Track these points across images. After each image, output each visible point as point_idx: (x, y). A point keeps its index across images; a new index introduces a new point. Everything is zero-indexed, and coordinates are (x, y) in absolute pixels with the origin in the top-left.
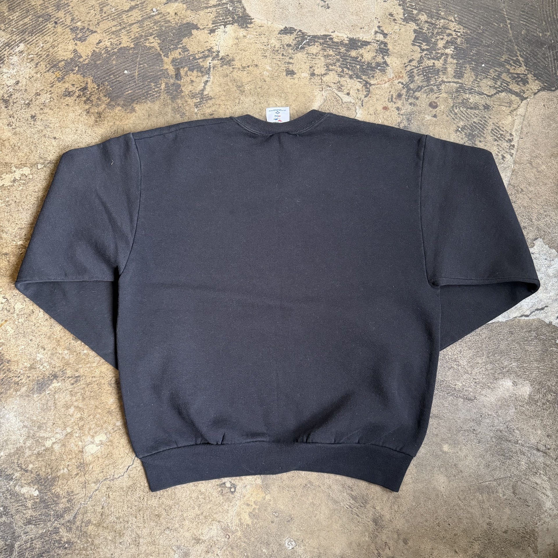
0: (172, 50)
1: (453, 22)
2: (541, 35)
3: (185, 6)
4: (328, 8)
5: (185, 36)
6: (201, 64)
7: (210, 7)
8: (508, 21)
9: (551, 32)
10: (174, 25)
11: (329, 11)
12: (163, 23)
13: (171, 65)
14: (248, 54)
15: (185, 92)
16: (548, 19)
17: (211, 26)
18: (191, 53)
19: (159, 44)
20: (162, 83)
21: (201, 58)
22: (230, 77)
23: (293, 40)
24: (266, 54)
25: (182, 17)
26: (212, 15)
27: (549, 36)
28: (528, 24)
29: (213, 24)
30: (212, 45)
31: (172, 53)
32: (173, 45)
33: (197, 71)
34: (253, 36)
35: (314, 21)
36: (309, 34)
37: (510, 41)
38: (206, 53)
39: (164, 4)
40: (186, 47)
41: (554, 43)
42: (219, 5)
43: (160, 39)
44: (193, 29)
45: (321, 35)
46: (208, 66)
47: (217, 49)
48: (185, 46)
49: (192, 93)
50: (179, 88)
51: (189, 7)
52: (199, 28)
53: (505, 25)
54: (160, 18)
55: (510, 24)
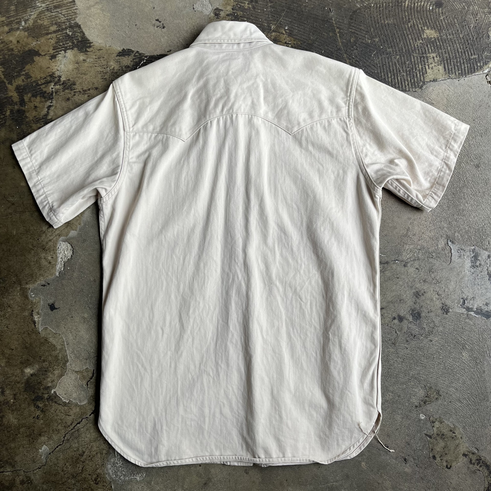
0: (15, 77)
1: (284, 34)
2: (369, 42)
3: (26, 33)
4: (164, 28)
5: (27, 64)
6: (44, 90)
7: (51, 33)
8: (338, 30)
9: (380, 38)
10: (17, 53)
11: (164, 30)
12: (6, 52)
13: (15, 92)
14: (89, 77)
15: (29, 118)
16: (376, 26)
17: (52, 52)
18: (34, 79)
19: (3, 72)
20: (7, 110)
21: (43, 84)
22: (72, 101)
23: (131, 61)
24: (106, 76)
25: (24, 44)
26: (52, 41)
27: (378, 42)
28: (356, 32)
29: (53, 50)
30: (54, 70)
31: (16, 80)
32: (16, 72)
33: (40, 97)
34: (92, 60)
35: (151, 42)
36: (146, 55)
37: (339, 49)
38: (49, 78)
39: (7, 33)
40: (30, 73)
41: (382, 48)
42: (58, 31)
43: (4, 68)
44: (35, 56)
45: (157, 55)
46: (51, 92)
47: (59, 74)
48: (28, 73)
49: (37, 118)
50: (23, 115)
51: (30, 34)
52: (40, 55)
53: (335, 34)
54: (3, 46)
55: (339, 32)
